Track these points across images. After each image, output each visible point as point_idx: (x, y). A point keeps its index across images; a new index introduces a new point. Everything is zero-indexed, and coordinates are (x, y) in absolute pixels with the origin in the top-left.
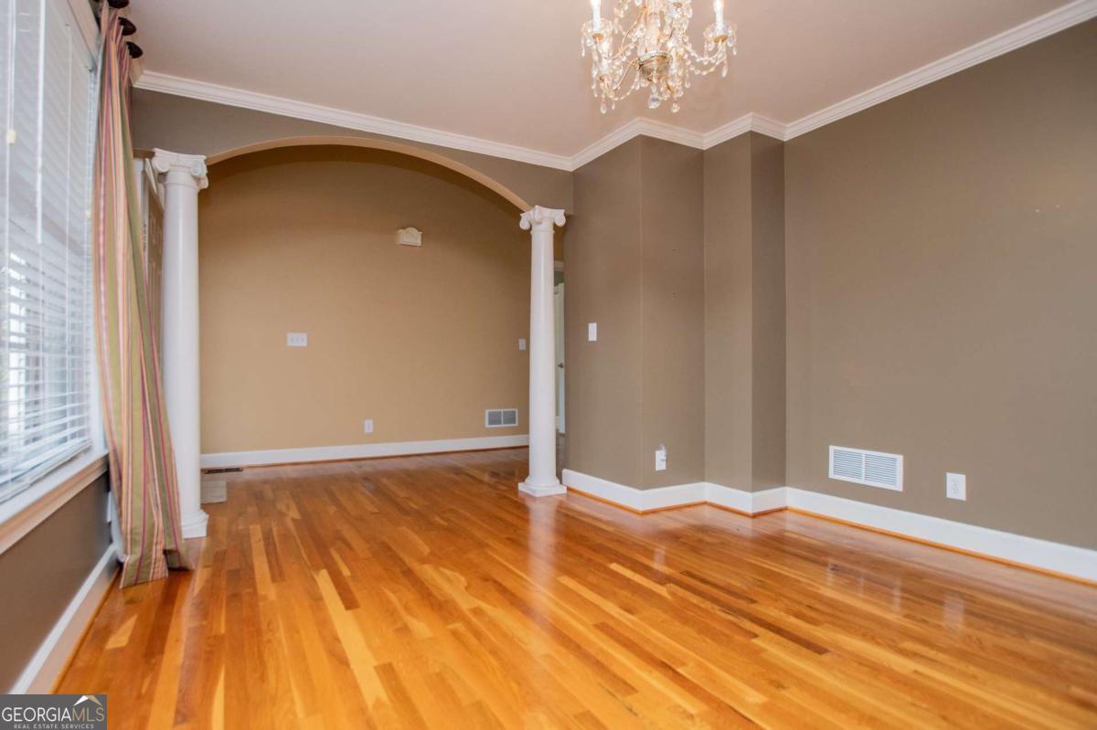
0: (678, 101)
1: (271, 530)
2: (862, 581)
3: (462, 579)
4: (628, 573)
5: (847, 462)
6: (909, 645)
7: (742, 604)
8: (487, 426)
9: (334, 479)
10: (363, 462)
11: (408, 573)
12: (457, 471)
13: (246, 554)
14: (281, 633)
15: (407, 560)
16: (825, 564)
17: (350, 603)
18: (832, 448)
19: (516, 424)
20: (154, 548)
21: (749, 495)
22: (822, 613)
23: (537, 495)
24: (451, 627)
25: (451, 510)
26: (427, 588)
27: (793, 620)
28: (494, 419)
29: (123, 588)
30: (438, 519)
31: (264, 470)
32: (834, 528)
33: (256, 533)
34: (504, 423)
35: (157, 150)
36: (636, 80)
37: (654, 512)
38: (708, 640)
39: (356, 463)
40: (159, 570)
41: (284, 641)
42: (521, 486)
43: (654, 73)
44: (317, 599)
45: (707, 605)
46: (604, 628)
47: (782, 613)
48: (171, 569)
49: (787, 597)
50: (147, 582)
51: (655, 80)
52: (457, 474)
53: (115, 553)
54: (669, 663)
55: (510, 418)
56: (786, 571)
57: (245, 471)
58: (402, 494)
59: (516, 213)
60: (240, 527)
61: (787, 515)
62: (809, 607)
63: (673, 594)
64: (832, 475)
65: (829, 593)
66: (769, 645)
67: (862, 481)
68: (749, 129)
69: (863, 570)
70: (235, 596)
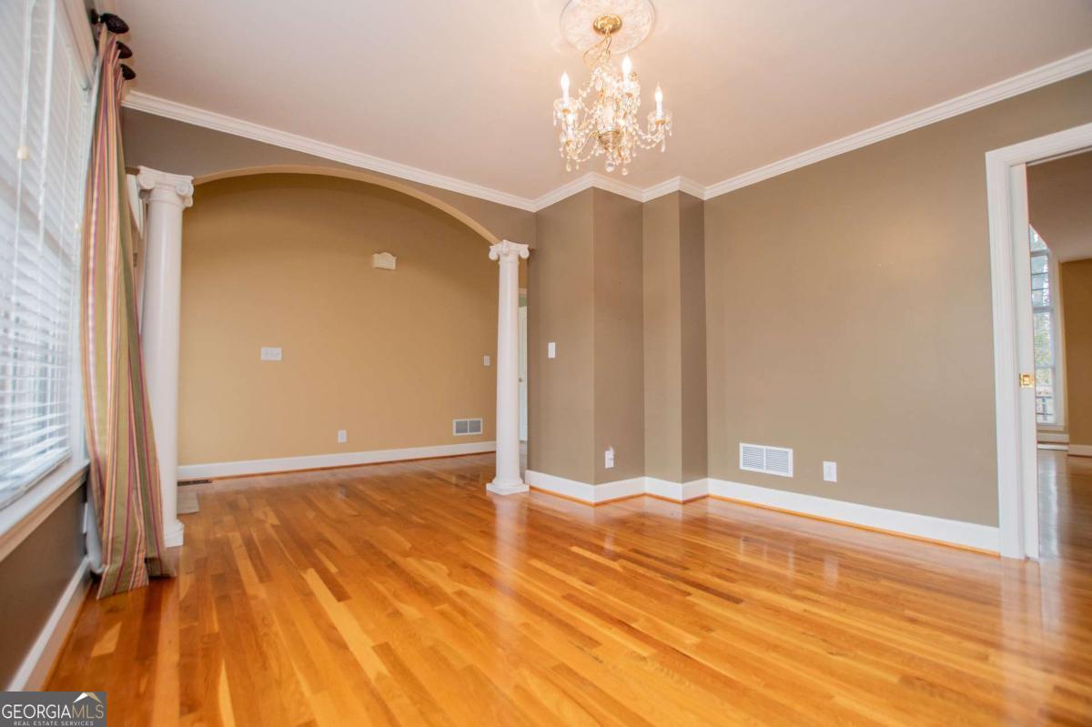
0: (628, 166)
1: (251, 536)
2: (765, 547)
3: (444, 567)
4: (587, 554)
5: (753, 455)
6: (800, 592)
7: (678, 571)
8: (455, 434)
9: (309, 486)
10: (336, 471)
11: (393, 565)
12: (429, 476)
13: (229, 561)
14: (277, 627)
15: (390, 555)
16: (738, 537)
17: (341, 595)
18: (742, 445)
19: (481, 432)
20: (136, 556)
21: (680, 486)
22: (736, 573)
23: (503, 494)
24: (437, 608)
25: (426, 510)
26: (413, 578)
27: (717, 580)
28: (461, 428)
29: (100, 599)
30: (415, 518)
31: (235, 480)
32: (745, 509)
33: (236, 538)
34: (471, 431)
35: (142, 168)
36: (595, 147)
37: (604, 503)
38: (652, 599)
39: (330, 471)
40: (140, 578)
41: (281, 633)
42: (489, 487)
43: (610, 144)
44: (308, 595)
45: (651, 574)
46: (571, 598)
47: (709, 576)
48: (152, 578)
49: (711, 564)
50: (127, 591)
51: (611, 150)
52: (429, 478)
53: (89, 565)
54: (624, 620)
55: (476, 427)
56: (710, 544)
57: (215, 483)
58: (377, 497)
59: (486, 245)
60: (219, 535)
61: (709, 500)
62: (728, 570)
63: (624, 568)
64: (742, 467)
65: (742, 558)
66: (699, 600)
67: (764, 471)
68: (677, 189)
69: (767, 540)
70: (224, 598)
